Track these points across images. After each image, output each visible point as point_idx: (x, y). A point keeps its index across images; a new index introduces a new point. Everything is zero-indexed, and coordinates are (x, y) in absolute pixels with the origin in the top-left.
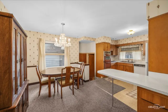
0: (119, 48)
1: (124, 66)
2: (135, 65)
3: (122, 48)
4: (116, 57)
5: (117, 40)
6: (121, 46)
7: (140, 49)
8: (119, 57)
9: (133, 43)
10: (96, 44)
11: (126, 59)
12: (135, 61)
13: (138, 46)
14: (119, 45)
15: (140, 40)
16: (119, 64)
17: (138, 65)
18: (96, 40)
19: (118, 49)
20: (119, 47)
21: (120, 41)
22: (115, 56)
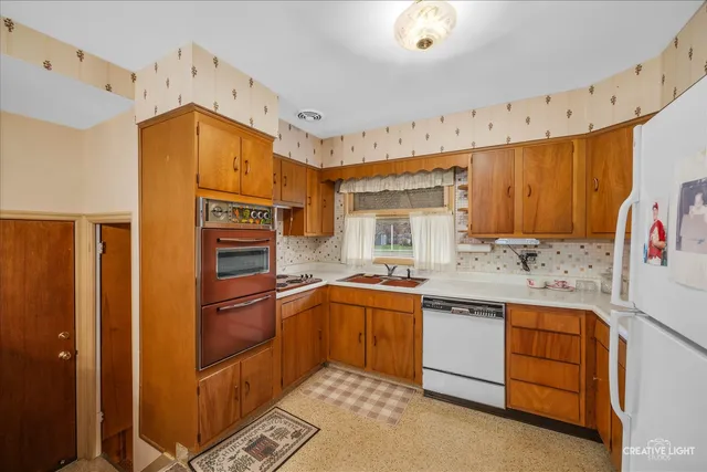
0: (344, 189)
1: (369, 311)
2: (430, 303)
3: (357, 191)
4: (323, 246)
5: (331, 139)
6: (354, 179)
7: (446, 202)
8: (340, 246)
9: (414, 159)
10: (144, 127)
11: (377, 262)
12: (421, 271)
13: (439, 183)
14: (342, 169)
15: (451, 143)
16: (337, 296)
17: (447, 305)
18: (139, 86)
19: (336, 194)
20: (341, 181)
21: (347, 145)
22: (317, 241)
